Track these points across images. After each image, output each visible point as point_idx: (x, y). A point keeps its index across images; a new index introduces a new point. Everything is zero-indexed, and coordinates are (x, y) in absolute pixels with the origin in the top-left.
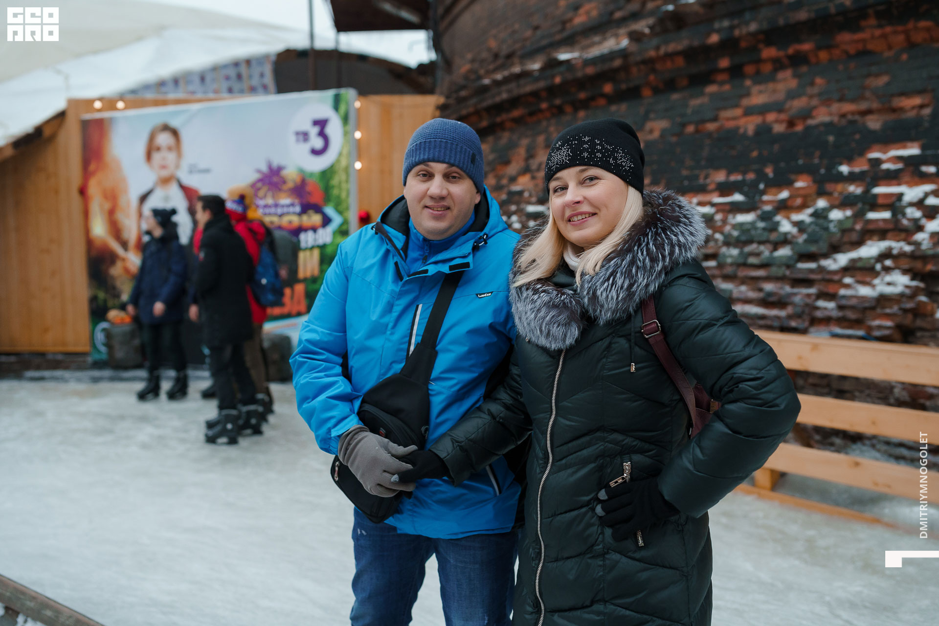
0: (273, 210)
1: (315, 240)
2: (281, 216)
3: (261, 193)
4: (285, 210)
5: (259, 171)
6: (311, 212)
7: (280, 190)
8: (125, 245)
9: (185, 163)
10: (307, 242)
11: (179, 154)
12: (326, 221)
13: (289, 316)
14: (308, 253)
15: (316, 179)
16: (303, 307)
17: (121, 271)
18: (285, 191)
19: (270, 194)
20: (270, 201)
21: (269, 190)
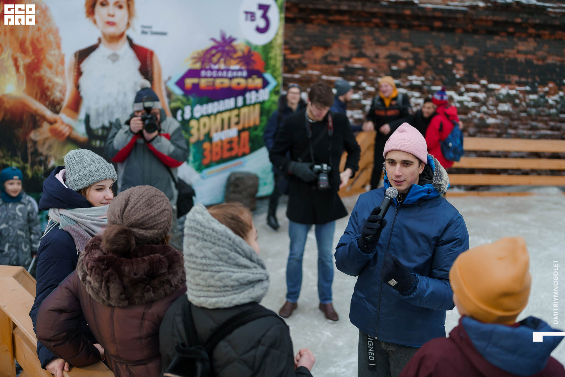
0: (225, 74)
1: (257, 98)
2: (231, 79)
3: (215, 59)
4: (235, 74)
5: (213, 40)
6: (254, 76)
7: (231, 57)
8: (55, 106)
10: (251, 100)
11: (130, 14)
12: (266, 83)
13: (236, 157)
14: (251, 108)
15: (259, 52)
16: (247, 150)
17: (48, 134)
18: (235, 59)
19: (222, 60)
20: (222, 66)
21: (221, 57)
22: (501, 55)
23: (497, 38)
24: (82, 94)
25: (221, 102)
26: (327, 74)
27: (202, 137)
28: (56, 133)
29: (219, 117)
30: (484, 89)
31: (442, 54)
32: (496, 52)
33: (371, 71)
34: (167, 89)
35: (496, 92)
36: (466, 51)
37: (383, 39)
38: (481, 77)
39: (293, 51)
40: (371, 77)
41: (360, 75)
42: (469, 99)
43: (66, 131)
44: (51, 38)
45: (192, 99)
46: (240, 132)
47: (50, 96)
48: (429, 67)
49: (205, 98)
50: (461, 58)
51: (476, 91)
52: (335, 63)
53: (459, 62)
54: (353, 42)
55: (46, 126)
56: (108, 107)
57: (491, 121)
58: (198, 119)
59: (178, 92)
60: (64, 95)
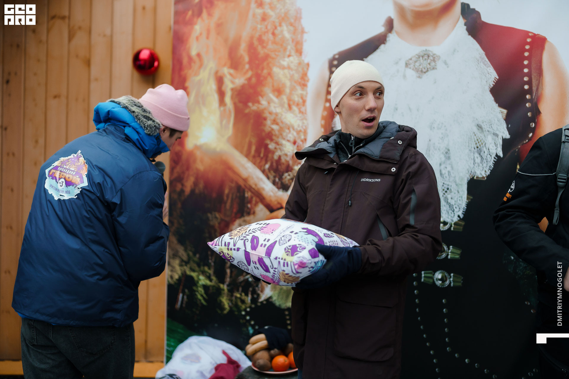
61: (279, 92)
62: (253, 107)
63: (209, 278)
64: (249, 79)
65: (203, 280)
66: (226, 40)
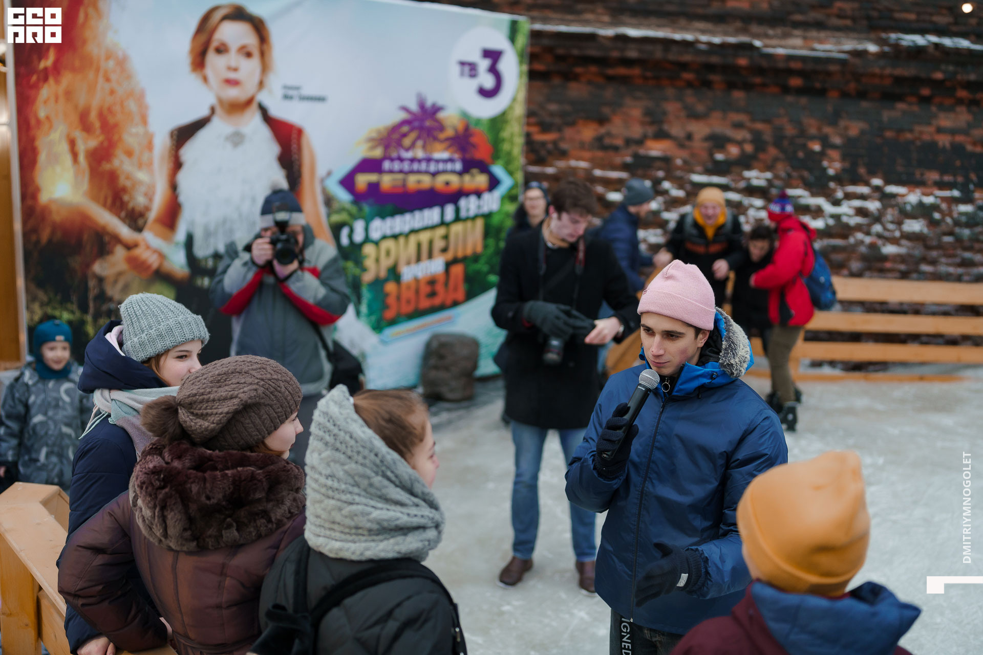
0: (423, 166)
1: (479, 207)
2: (434, 174)
3: (407, 142)
4: (441, 166)
5: (405, 109)
6: (475, 171)
7: (435, 139)
8: (135, 220)
9: (276, 82)
10: (468, 210)
11: (265, 67)
12: (494, 183)
13: (442, 307)
14: (469, 224)
15: (484, 129)
16: (460, 295)
17: (123, 266)
18: (442, 141)
19: (420, 143)
20: (420, 154)
21: (418, 138)
22: (909, 136)
23: (901, 106)
24: (182, 199)
25: (417, 214)
26: (603, 167)
27: (383, 273)
28: (137, 265)
29: (413, 239)
30: (877, 195)
31: (803, 133)
32: (900, 131)
33: (679, 162)
34: (325, 192)
35: (899, 200)
36: (846, 128)
37: (700, 108)
38: (873, 174)
39: (545, 127)
40: (679, 173)
41: (659, 169)
42: (851, 212)
43: (153, 261)
44: (132, 106)
45: (366, 209)
46: (448, 265)
47: (128, 202)
48: (781, 156)
49: (389, 207)
50: (837, 140)
51: (863, 197)
52: (616, 149)
53: (834, 147)
54: (648, 113)
55: (120, 253)
56: (225, 221)
57: (889, 249)
58: (376, 243)
59: (343, 196)
60: (151, 200)
61: (129, 154)
62: (106, 166)
63: (73, 312)
64: (102, 143)
65: (66, 316)
66: (76, 107)
